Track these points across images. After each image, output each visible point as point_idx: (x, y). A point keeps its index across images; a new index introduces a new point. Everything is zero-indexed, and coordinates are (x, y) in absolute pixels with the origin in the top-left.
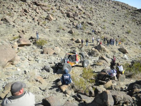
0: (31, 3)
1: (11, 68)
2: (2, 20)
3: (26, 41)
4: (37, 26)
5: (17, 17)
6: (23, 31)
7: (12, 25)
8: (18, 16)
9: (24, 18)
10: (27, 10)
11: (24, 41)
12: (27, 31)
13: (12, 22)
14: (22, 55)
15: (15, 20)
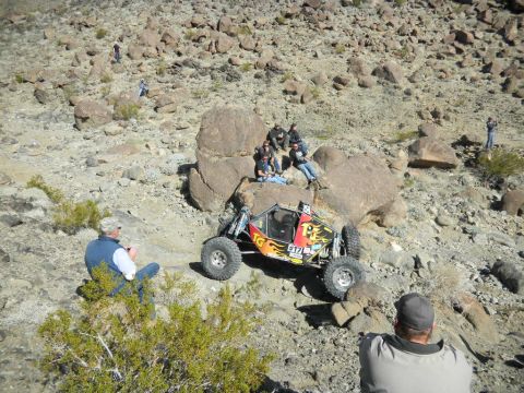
0: (491, 6)
1: (375, 234)
2: (374, 73)
3: (439, 151)
4: (495, 96)
5: (426, 60)
6: (435, 114)
7: (404, 89)
8: (430, 56)
9: (448, 63)
10: (465, 35)
11: (432, 151)
12: (451, 115)
13: (406, 80)
14: (417, 200)
15: (414, 73)
